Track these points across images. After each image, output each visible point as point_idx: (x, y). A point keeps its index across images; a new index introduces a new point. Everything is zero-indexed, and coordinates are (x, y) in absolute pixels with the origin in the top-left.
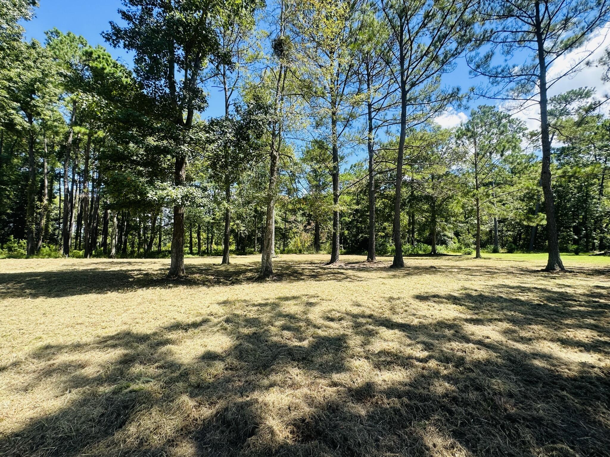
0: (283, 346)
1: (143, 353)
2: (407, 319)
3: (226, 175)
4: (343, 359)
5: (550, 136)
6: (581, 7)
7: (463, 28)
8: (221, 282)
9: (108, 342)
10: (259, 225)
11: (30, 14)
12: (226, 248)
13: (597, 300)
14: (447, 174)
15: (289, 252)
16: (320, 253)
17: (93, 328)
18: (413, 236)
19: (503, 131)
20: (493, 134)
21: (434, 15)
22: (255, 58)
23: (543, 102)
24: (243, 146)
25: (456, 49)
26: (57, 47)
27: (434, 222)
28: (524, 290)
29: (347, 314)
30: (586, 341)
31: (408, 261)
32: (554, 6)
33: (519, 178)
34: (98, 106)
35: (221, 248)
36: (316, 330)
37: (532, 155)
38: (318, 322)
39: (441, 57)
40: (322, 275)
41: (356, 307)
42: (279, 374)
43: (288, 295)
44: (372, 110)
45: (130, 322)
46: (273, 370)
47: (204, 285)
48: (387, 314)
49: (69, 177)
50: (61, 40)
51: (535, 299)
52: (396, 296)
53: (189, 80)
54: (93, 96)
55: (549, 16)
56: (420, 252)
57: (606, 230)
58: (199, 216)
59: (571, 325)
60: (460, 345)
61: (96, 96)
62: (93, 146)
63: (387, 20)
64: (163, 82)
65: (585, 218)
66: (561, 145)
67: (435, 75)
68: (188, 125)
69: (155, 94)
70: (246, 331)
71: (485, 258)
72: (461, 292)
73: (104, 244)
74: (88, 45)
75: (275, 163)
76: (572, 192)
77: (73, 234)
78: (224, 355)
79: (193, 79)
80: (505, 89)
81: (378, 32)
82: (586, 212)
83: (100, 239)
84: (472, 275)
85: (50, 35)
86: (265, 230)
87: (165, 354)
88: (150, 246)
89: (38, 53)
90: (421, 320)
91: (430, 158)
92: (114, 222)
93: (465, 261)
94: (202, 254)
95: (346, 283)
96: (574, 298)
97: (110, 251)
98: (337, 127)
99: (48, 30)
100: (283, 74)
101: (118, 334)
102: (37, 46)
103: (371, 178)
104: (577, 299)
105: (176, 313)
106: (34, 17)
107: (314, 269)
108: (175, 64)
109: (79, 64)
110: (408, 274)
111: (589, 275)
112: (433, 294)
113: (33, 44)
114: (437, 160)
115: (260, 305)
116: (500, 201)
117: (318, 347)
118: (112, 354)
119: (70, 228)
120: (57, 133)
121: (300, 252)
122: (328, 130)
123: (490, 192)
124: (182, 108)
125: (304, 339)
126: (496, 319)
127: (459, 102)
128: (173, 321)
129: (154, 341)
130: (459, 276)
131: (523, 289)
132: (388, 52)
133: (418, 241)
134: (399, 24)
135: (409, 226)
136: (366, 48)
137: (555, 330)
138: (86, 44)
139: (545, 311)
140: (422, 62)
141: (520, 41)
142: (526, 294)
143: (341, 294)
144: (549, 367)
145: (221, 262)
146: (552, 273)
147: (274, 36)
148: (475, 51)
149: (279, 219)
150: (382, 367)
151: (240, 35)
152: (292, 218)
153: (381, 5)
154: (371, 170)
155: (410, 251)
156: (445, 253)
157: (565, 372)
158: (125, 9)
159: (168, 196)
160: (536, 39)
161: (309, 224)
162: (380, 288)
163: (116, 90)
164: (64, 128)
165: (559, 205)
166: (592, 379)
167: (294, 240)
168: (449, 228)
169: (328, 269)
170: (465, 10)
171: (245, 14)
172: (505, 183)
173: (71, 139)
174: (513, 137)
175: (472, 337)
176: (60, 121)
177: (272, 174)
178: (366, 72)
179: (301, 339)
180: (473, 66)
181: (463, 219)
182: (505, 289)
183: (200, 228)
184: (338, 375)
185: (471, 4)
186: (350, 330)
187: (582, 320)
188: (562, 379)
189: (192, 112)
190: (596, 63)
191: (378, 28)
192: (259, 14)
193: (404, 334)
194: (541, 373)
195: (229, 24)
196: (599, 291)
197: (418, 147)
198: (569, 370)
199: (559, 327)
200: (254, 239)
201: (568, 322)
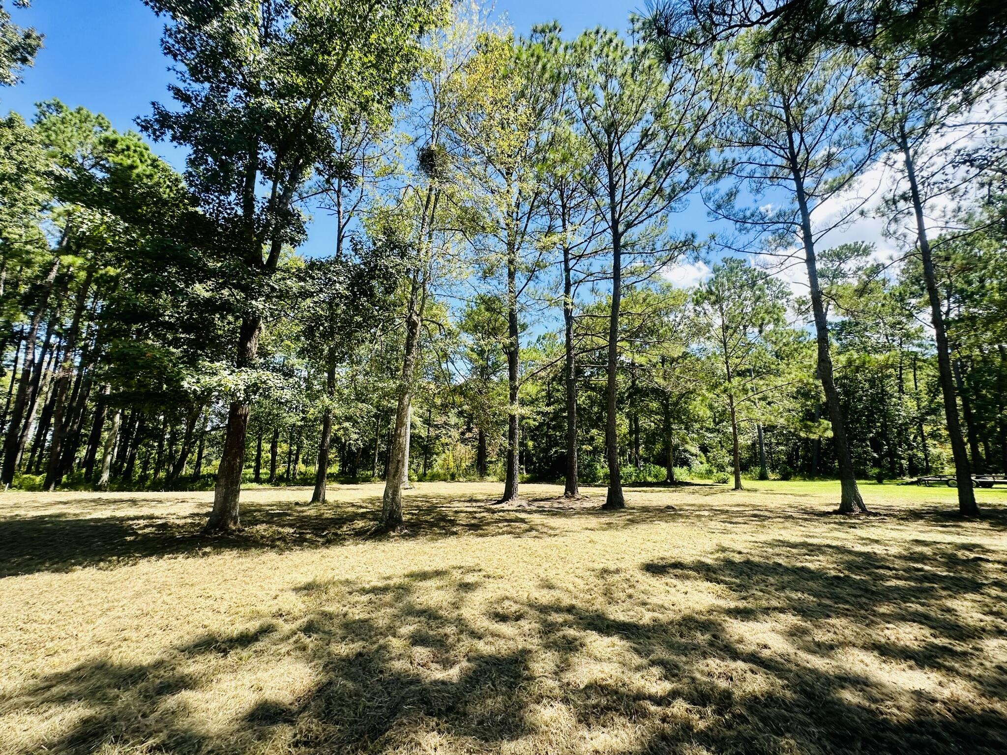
0: (411, 683)
1: (126, 715)
2: (632, 613)
3: (330, 349)
4: (521, 706)
5: (825, 305)
6: (845, 142)
7: (695, 154)
8: (306, 540)
9: (54, 690)
10: (384, 431)
11: (13, 77)
12: (322, 470)
13: (919, 566)
14: (685, 355)
15: (434, 478)
16: (486, 481)
17: (28, 657)
18: (637, 452)
19: (759, 298)
20: (745, 299)
21: (654, 135)
22: (390, 173)
23: (810, 260)
24: (362, 305)
25: (688, 181)
26: (53, 128)
27: (668, 430)
28: (812, 551)
29: (531, 606)
30: (914, 646)
31: (632, 496)
32: (811, 138)
33: (788, 365)
34: (111, 231)
35: (313, 469)
36: (476, 641)
37: (803, 332)
38: (478, 623)
39: (668, 191)
40: (488, 524)
41: (545, 591)
42: (401, 749)
43: (427, 569)
44: (570, 256)
45: (109, 636)
46: (388, 741)
47: (273, 547)
48: (599, 604)
49: (38, 338)
50: (64, 118)
51: (831, 566)
52: (612, 567)
53: (280, 197)
54: (103, 214)
55: (807, 149)
56: (649, 479)
57: (915, 444)
58: (277, 415)
59: (889, 615)
60: (722, 664)
61: (109, 214)
62: (95, 287)
63: (589, 134)
64: (233, 196)
65: (884, 425)
66: (839, 319)
67: (660, 214)
68: (271, 267)
69: (217, 216)
70: (343, 649)
71: (748, 490)
72: (717, 555)
73: (90, 461)
74: (111, 129)
75: (414, 334)
76: (862, 388)
77: (29, 441)
78: (295, 708)
79: (286, 196)
80: (758, 240)
81: (578, 149)
82: (884, 417)
83: (82, 453)
84: (731, 523)
85: (45, 109)
86: (392, 439)
87: (173, 713)
88: (179, 466)
89: (17, 137)
90: (656, 615)
91: (658, 331)
92: (114, 423)
93: (719, 495)
94: (276, 481)
95: (527, 541)
96: (887, 564)
97: (99, 476)
98: (516, 281)
99: (42, 101)
100: (433, 198)
101: (78, 669)
102: (16, 124)
103: (569, 359)
104: (891, 566)
105: (210, 614)
106: (19, 81)
107: (476, 512)
108: (258, 172)
109: (90, 156)
110: (632, 521)
111: (902, 519)
112: (673, 561)
113: (11, 120)
114: (669, 334)
115: (374, 590)
116: (764, 399)
117: (478, 681)
118: (56, 719)
119: (24, 431)
120: (29, 264)
121: (453, 478)
122: (502, 287)
123: (749, 386)
124: (261, 240)
125: (453, 664)
126: (775, 609)
127: (696, 253)
128: (200, 631)
129: (154, 681)
130: (712, 524)
131: (811, 548)
132: (592, 178)
133: (646, 460)
134: (606, 141)
135: (631, 436)
136: (560, 171)
137: (867, 625)
138: (108, 127)
139: (849, 590)
140: (640, 196)
141: (772, 177)
142: (816, 558)
143: (521, 564)
144: (867, 704)
145: (310, 500)
146: (850, 517)
147: (421, 143)
148: (712, 186)
149: (418, 421)
150: (592, 719)
151: (370, 136)
152: (439, 420)
153: (580, 115)
154: (569, 346)
155: (633, 478)
156: (688, 480)
157: (892, 712)
158: (181, 86)
159: (220, 385)
160: (792, 176)
161: (469, 430)
162: (586, 550)
163: (148, 205)
164: (43, 255)
165: (846, 405)
166: (936, 727)
167: (443, 456)
168: (693, 439)
169: (499, 511)
170: (696, 132)
171: (378, 109)
172: (769, 372)
173: (53, 275)
174: (774, 306)
175: (741, 646)
176: (37, 243)
177: (409, 352)
178: (560, 203)
179: (447, 664)
180: (711, 205)
181: (712, 426)
182: (784, 550)
183: (276, 435)
184: (513, 744)
185: (703, 126)
186: (536, 641)
187: (903, 605)
188: (891, 730)
189: (280, 247)
190: (872, 214)
191: (577, 146)
192: (399, 112)
193: (628, 644)
194: (856, 718)
195: (351, 121)
196: (919, 549)
197: (640, 315)
198: (899, 708)
199: (872, 621)
200: (374, 454)
201: (883, 609)
